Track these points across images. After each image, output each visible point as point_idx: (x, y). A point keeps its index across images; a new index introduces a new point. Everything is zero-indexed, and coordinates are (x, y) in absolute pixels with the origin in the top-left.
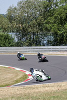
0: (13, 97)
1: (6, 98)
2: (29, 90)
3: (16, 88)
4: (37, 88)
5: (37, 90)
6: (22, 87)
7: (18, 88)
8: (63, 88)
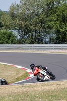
0: (10, 96)
1: (4, 97)
2: (27, 88)
3: (15, 86)
5: (36, 89)
8: (62, 87)
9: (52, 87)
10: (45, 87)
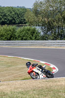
1: (28, 91)
2: (50, 83)
4: (59, 81)
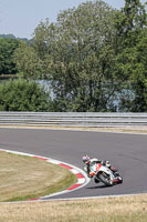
2: (77, 209)
3: (51, 204)
5: (96, 210)
6: (64, 203)
7: (55, 204)
9: (131, 207)
10: (117, 207)
